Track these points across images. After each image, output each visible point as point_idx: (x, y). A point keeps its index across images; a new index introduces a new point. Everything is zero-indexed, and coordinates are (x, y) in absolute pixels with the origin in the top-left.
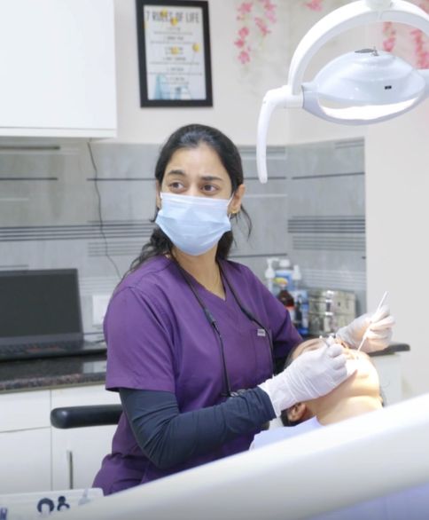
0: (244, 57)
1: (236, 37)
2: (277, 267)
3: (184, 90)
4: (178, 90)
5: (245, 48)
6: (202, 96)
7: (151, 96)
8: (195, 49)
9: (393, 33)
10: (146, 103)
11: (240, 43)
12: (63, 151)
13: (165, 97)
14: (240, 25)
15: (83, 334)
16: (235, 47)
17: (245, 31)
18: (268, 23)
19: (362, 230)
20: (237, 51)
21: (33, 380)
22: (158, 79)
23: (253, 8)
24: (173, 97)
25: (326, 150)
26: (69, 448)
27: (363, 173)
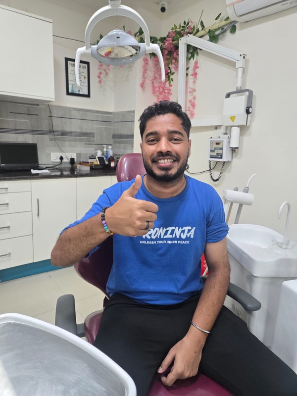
0: (100, 82)
1: (98, 74)
2: (107, 148)
3: (81, 91)
4: (79, 90)
5: (101, 79)
6: (86, 93)
7: (70, 91)
8: (85, 78)
9: (145, 78)
10: (68, 93)
11: (99, 77)
12: (40, 106)
13: (75, 92)
14: (99, 71)
15: (39, 164)
16: (97, 78)
17: (100, 73)
18: (108, 71)
19: (133, 138)
20: (98, 79)
21: (24, 177)
22: (72, 86)
23: (103, 66)
24: (77, 93)
25: (123, 114)
26: (38, 198)
27: (134, 121)
